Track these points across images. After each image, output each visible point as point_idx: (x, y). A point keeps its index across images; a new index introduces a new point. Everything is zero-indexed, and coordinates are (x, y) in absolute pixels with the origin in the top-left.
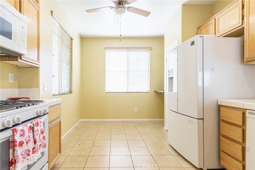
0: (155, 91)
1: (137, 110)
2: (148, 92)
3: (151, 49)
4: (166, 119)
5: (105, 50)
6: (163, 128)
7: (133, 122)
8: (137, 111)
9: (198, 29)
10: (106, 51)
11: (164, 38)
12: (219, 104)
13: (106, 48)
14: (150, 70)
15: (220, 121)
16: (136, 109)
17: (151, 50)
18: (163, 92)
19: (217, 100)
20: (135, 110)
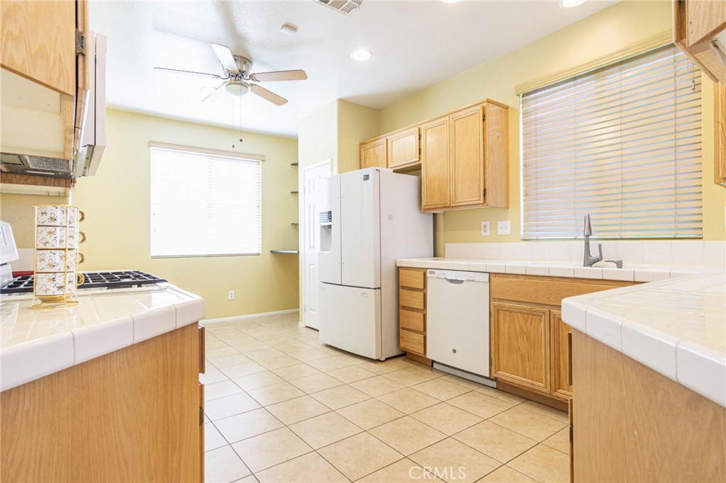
0: (271, 252)
1: (233, 296)
2: (258, 254)
3: (263, 159)
4: (305, 305)
5: (149, 146)
6: (298, 324)
7: (228, 324)
8: (233, 298)
9: (361, 145)
10: (151, 151)
11: (297, 141)
12: (398, 265)
13: (152, 143)
14: (260, 205)
15: (399, 287)
16: (232, 294)
17: (263, 161)
18: (297, 252)
19: (396, 261)
20: (230, 295)
